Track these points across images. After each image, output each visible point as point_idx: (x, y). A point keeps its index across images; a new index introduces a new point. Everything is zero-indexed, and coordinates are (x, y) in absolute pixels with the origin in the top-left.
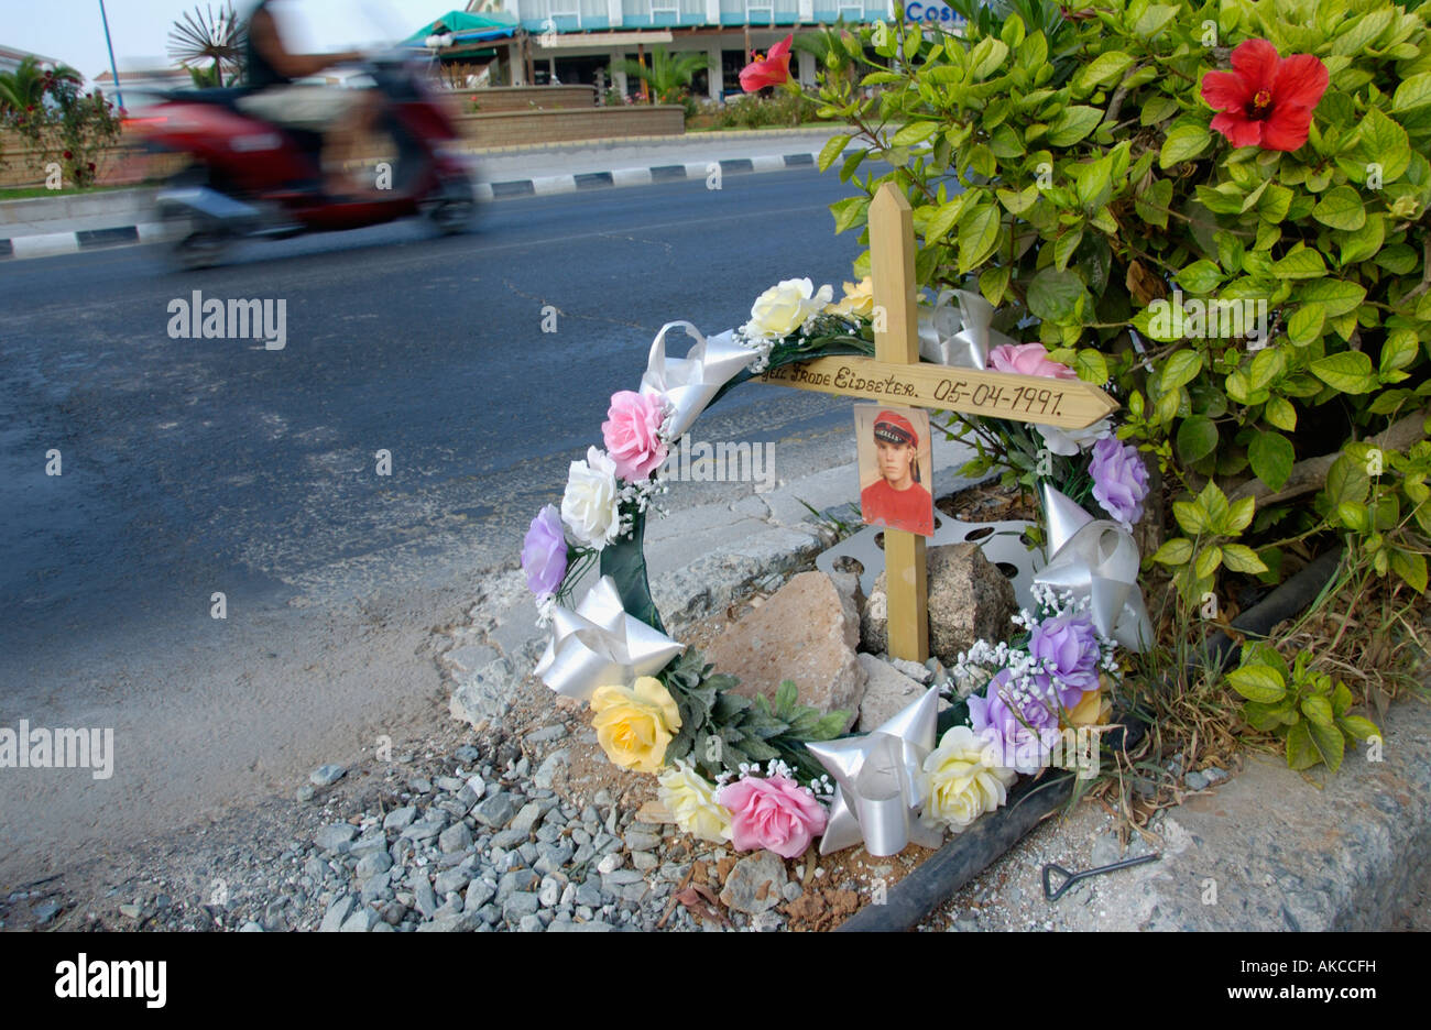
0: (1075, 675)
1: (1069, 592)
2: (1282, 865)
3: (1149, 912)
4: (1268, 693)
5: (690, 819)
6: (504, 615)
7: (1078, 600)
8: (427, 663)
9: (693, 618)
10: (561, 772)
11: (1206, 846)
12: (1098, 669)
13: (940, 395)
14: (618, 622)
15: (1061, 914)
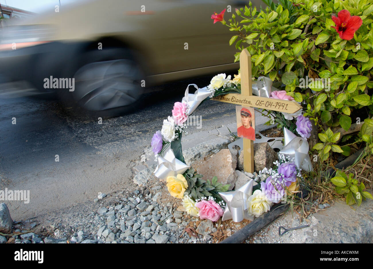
0: (289, 178)
1: (289, 157)
2: (342, 230)
3: (305, 240)
4: (341, 184)
5: (189, 210)
6: (149, 158)
7: (291, 159)
8: (129, 169)
9: (196, 160)
10: (160, 197)
11: (322, 224)
12: (296, 176)
13: (257, 104)
14: (174, 161)
15: (283, 239)
